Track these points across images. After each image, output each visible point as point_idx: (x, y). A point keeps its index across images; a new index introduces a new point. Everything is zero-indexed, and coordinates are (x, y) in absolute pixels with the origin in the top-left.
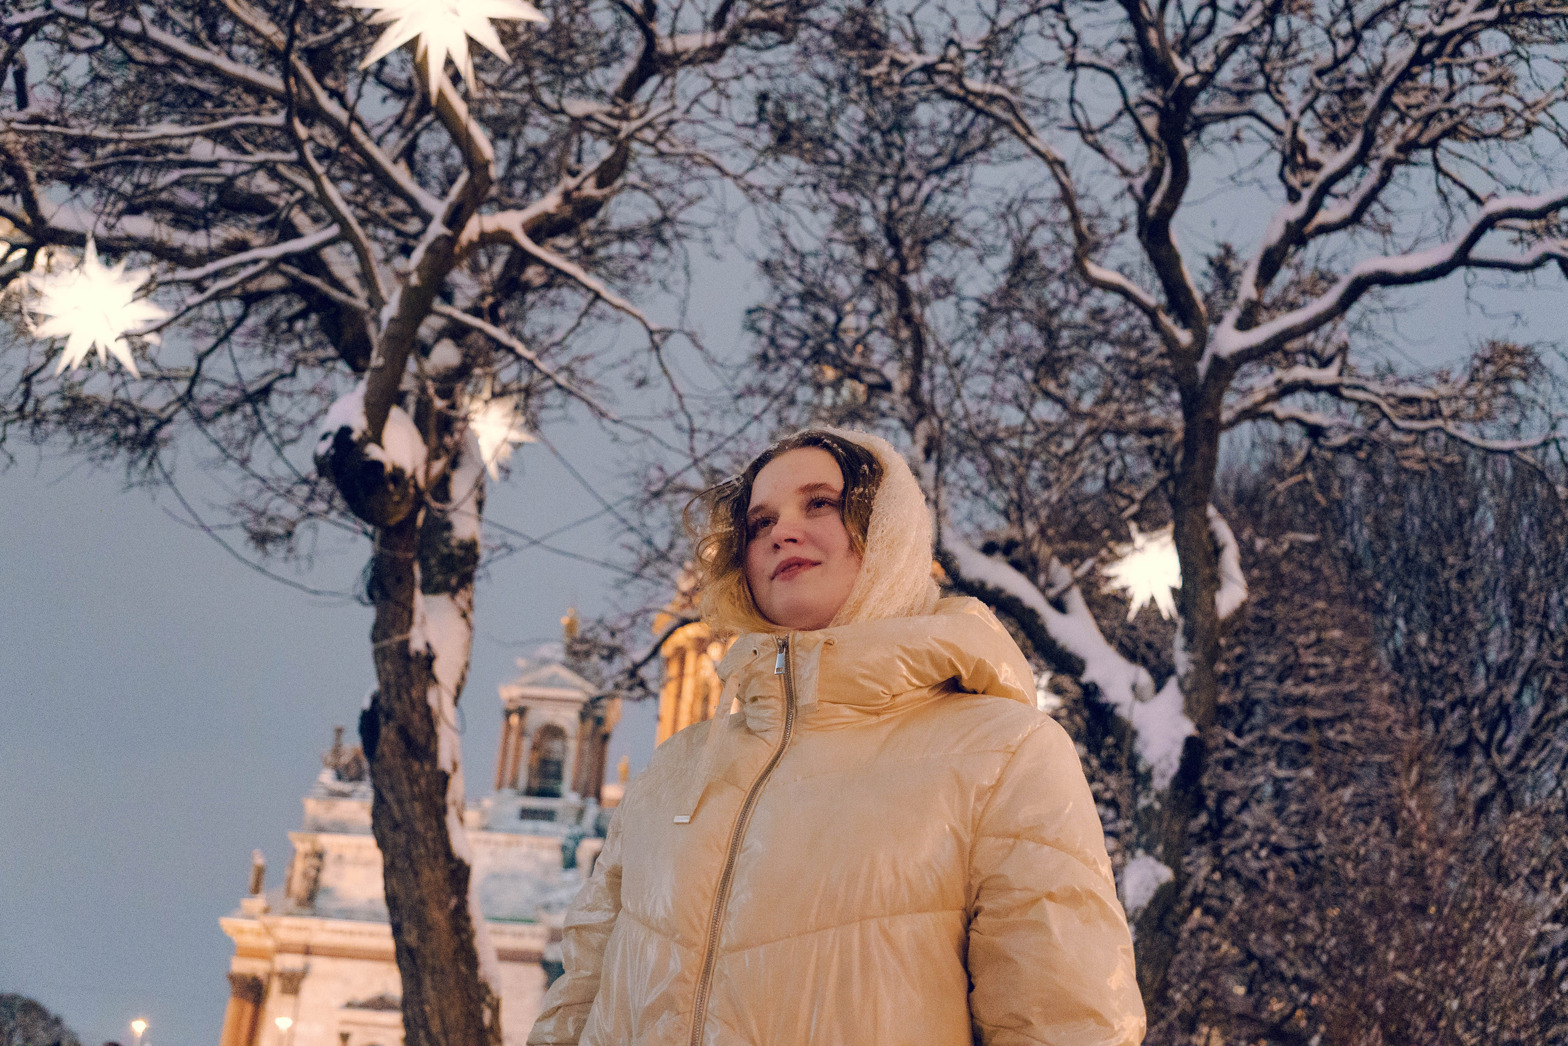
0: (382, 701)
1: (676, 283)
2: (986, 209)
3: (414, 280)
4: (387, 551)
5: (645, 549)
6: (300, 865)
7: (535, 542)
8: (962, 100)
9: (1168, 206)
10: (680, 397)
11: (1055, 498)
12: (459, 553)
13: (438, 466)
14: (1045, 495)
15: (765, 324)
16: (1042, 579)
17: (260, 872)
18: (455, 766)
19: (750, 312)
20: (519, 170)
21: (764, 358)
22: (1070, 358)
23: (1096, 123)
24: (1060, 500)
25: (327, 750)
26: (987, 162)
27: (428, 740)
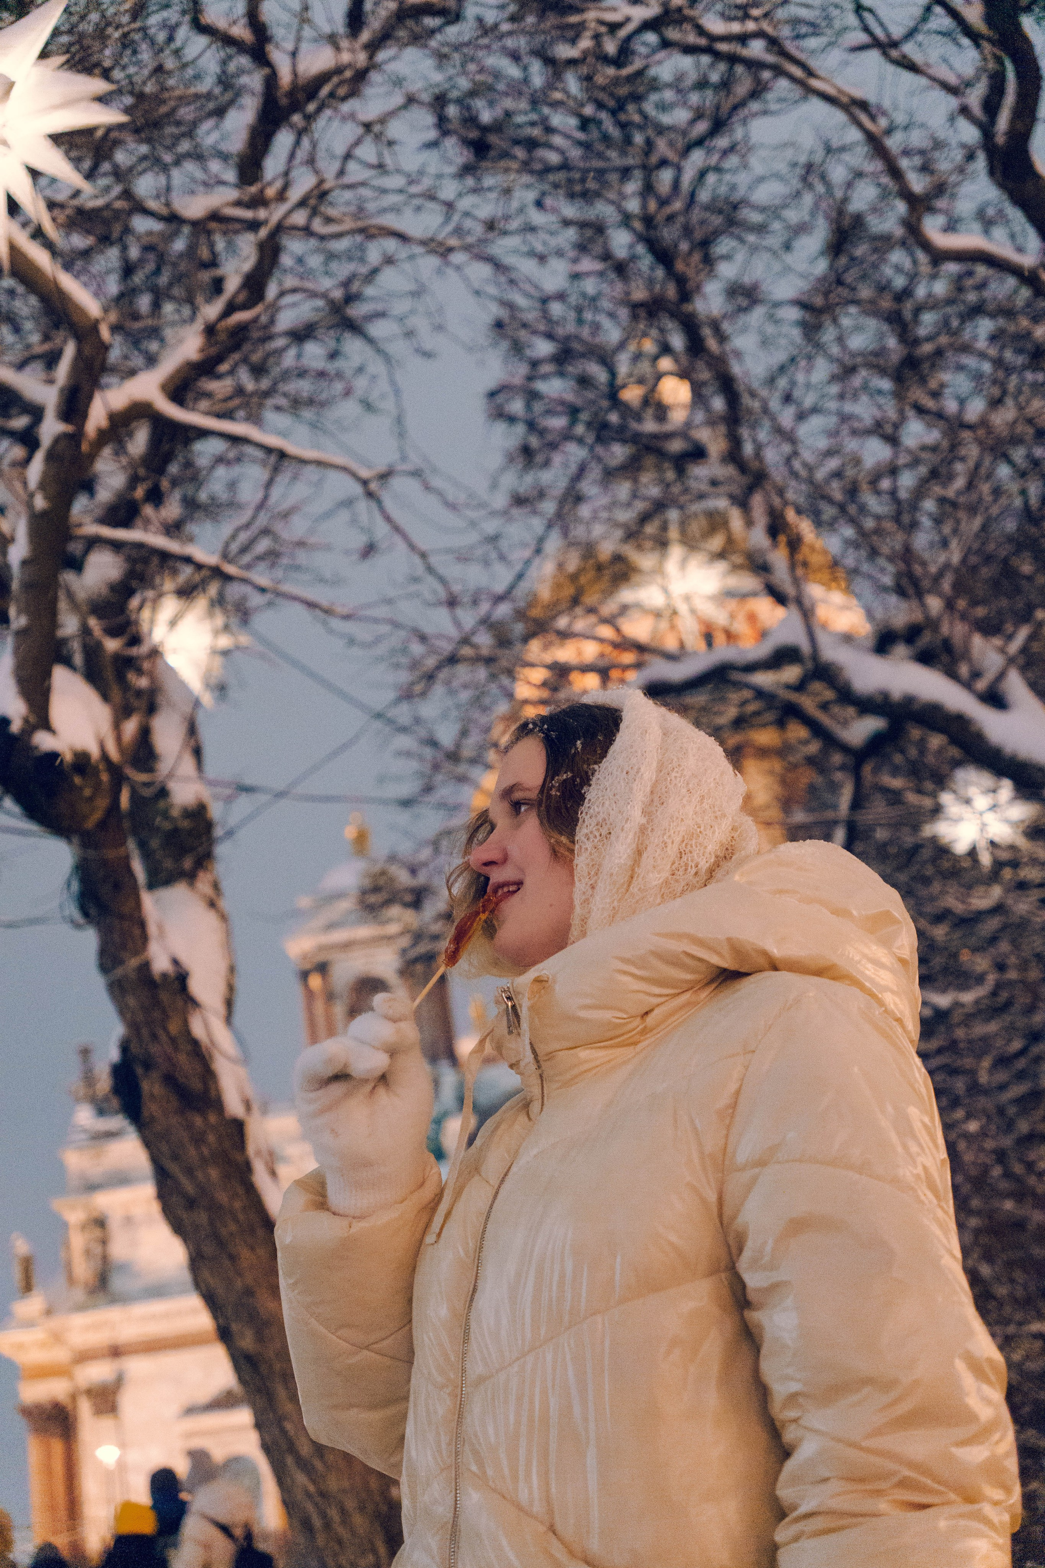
0: (135, 1049)
1: (383, 396)
2: (777, 176)
3: (40, 503)
4: (91, 853)
5: (428, 752)
6: (78, 1241)
7: (280, 795)
8: (708, 50)
9: (1019, 126)
10: (423, 555)
11: (956, 558)
12: (186, 824)
13: (131, 727)
14: (942, 558)
15: (517, 406)
16: (964, 670)
17: (27, 1265)
18: (248, 1105)
19: (492, 394)
20: (138, 278)
21: (527, 451)
22: (939, 353)
23: (897, 32)
24: (964, 561)
25: (74, 1079)
26: (765, 113)
27: (205, 1083)
